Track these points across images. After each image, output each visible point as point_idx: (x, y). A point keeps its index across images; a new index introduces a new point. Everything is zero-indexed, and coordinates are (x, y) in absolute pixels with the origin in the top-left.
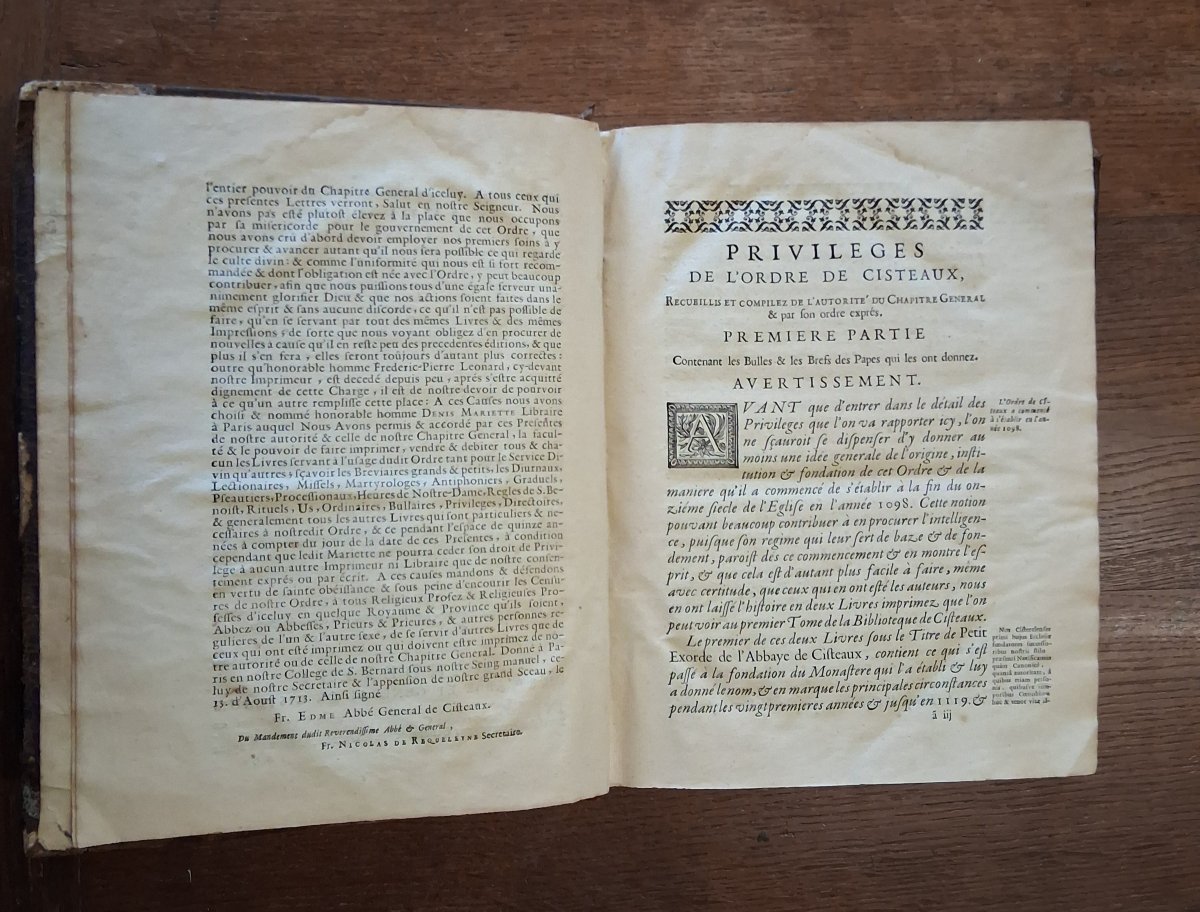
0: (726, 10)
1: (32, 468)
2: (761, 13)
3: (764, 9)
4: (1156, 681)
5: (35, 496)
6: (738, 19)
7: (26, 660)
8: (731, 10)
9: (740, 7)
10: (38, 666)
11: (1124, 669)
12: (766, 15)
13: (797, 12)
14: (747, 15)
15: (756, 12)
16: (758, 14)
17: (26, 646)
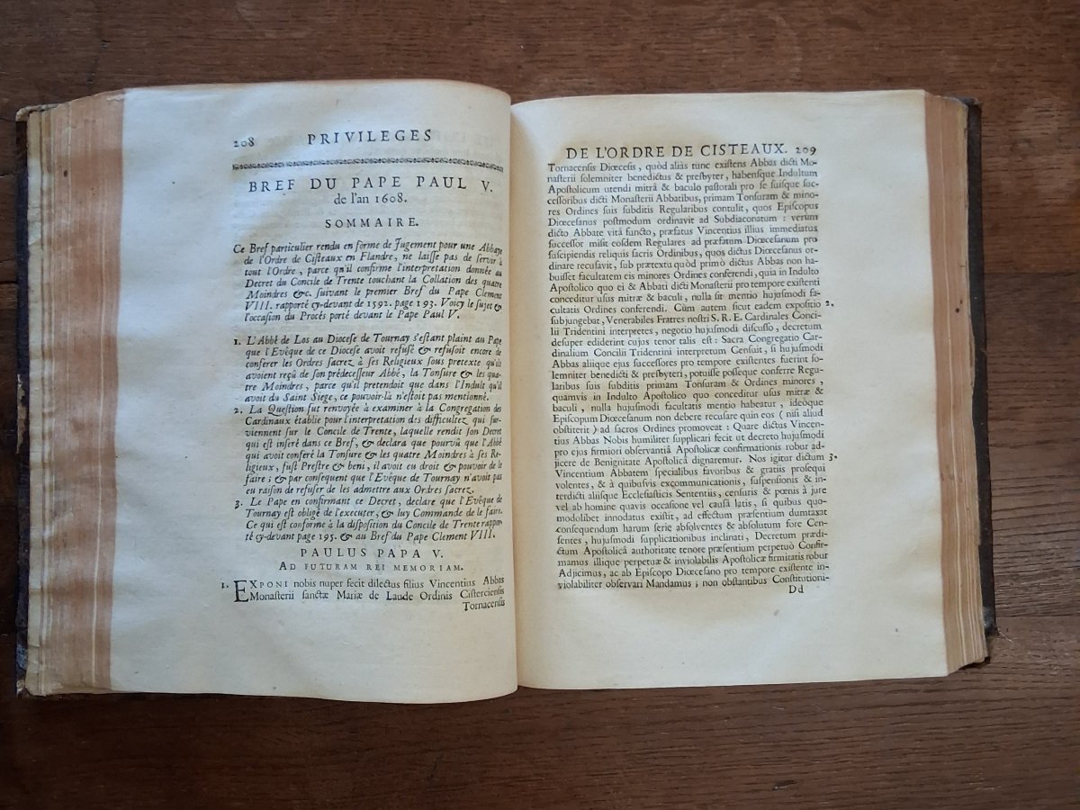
0: (558, 80)
1: (26, 401)
2: (590, 83)
3: (592, 80)
4: (946, 702)
5: (27, 422)
6: (569, 89)
7: (21, 548)
8: (563, 81)
9: (571, 78)
10: (29, 553)
11: (916, 691)
12: (594, 86)
13: (622, 84)
14: (576, 85)
15: (585, 83)
16: (587, 85)
17: (22, 537)
